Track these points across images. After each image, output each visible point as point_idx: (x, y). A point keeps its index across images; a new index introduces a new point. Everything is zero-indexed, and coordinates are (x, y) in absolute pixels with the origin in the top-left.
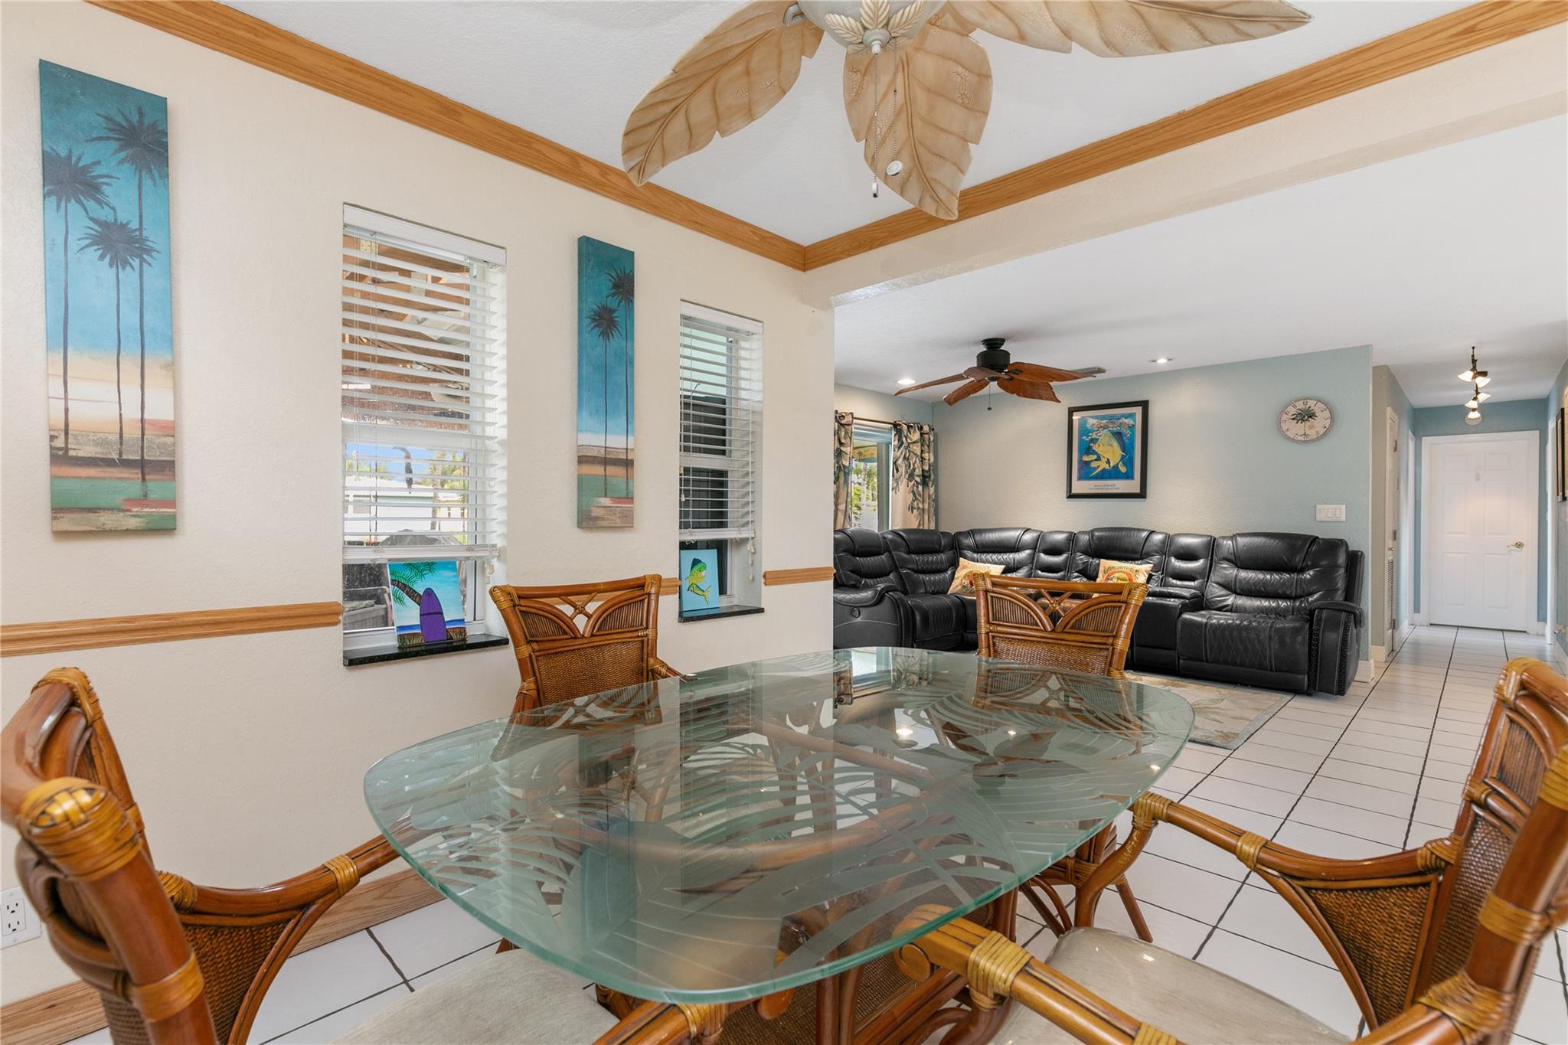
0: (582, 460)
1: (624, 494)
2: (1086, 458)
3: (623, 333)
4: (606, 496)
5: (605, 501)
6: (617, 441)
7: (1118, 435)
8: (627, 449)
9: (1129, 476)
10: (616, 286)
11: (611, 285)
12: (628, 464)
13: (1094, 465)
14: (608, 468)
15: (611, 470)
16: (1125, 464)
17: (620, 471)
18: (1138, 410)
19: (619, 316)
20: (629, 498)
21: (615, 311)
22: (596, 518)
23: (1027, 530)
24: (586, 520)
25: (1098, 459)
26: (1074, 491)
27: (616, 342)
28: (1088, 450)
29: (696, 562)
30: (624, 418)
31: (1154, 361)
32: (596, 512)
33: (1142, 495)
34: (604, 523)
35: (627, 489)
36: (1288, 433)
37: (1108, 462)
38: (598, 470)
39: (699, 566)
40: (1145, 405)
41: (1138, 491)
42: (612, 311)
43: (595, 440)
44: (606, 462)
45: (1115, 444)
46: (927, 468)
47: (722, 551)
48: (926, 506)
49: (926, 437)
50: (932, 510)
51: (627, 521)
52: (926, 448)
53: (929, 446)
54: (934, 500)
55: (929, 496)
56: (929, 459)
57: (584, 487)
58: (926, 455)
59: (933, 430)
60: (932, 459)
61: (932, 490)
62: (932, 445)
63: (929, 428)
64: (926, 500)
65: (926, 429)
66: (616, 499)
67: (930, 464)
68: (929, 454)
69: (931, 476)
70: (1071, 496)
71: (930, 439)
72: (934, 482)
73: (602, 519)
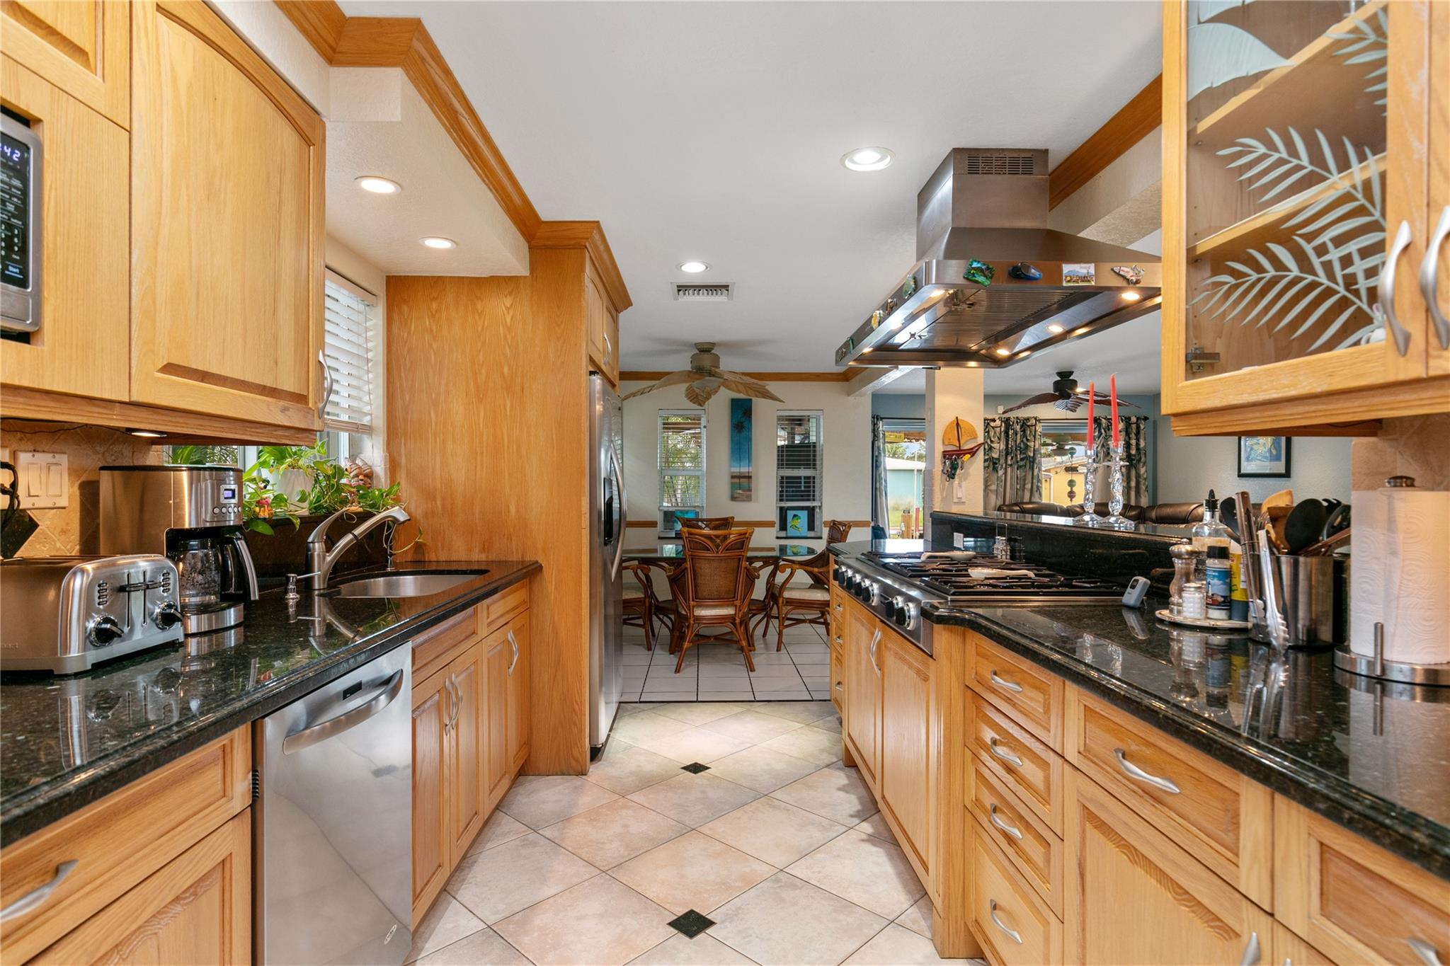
0: (733, 477)
2: (1250, 442)
3: (747, 430)
4: (740, 489)
5: (740, 491)
6: (744, 470)
9: (1278, 458)
12: (749, 477)
14: (741, 479)
16: (1275, 448)
17: (746, 480)
20: (750, 490)
22: (736, 497)
24: (733, 498)
27: (744, 433)
29: (795, 516)
30: (748, 460)
32: (736, 495)
33: (1287, 474)
38: (737, 480)
39: (797, 517)
41: (1283, 471)
42: (742, 423)
43: (736, 470)
44: (740, 477)
46: (1133, 452)
47: (811, 512)
48: (1133, 484)
49: (1134, 426)
50: (1143, 487)
51: (749, 499)
52: (1133, 436)
53: (1138, 434)
54: (1145, 479)
55: (1138, 476)
56: (1138, 444)
57: (733, 487)
58: (1133, 442)
59: (1146, 419)
60: (1142, 444)
61: (1142, 470)
62: (1142, 433)
63: (1138, 419)
64: (1134, 479)
65: (1134, 419)
66: (744, 491)
67: (1138, 449)
68: (1138, 439)
69: (1140, 458)
70: (1241, 475)
71: (1138, 428)
72: (1144, 463)
73: (739, 498)
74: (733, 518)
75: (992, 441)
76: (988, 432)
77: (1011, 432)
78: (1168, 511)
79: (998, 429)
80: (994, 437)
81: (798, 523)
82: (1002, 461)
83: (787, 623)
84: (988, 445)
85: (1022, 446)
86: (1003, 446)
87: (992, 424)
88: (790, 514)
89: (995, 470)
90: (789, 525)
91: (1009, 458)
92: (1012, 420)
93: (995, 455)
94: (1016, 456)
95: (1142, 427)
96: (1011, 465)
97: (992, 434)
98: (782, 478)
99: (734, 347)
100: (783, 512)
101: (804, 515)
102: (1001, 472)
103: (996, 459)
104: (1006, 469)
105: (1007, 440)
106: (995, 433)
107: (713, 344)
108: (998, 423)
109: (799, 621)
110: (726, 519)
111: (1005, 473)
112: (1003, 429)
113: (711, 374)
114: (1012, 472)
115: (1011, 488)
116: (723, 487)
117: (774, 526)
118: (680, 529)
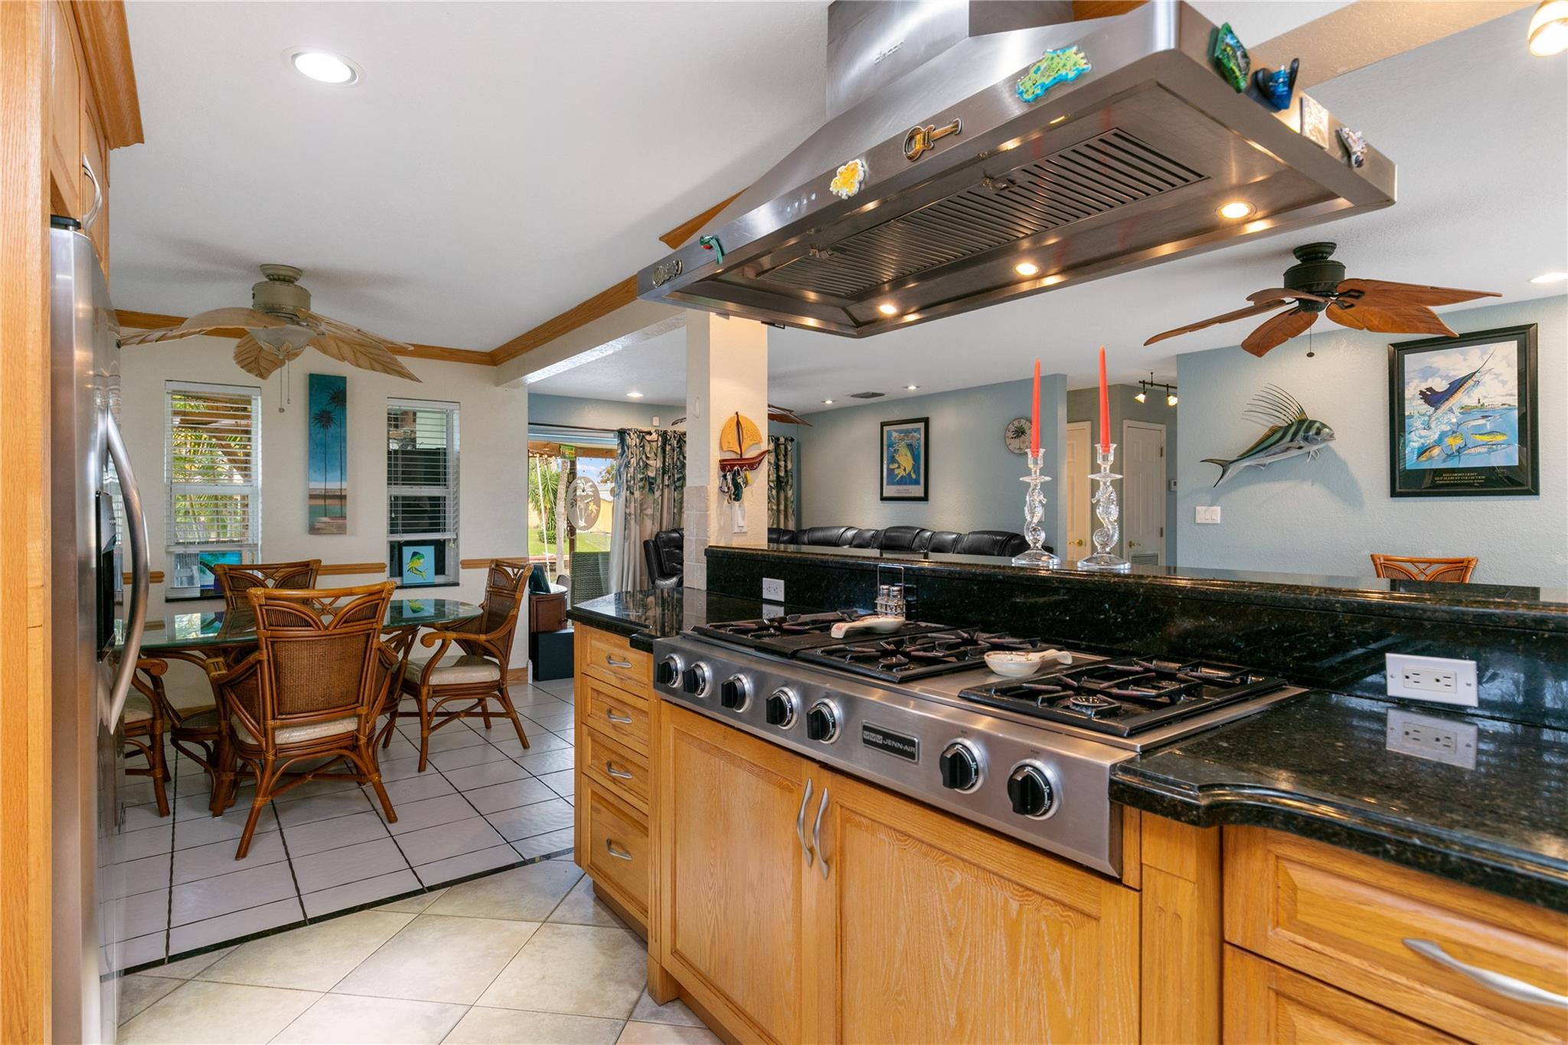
0: (312, 497)
1: (339, 515)
2: (892, 467)
3: (338, 423)
4: (326, 516)
5: (326, 519)
6: (333, 485)
7: (910, 446)
8: (341, 489)
9: (917, 482)
10: (333, 398)
11: (329, 398)
12: (342, 498)
13: (896, 471)
14: (327, 501)
15: (329, 502)
16: (915, 472)
17: (337, 502)
18: (921, 425)
19: (334, 415)
20: (343, 517)
21: (332, 412)
22: (319, 529)
23: (849, 528)
24: (313, 530)
25: (899, 467)
26: (884, 495)
27: (333, 430)
28: (892, 460)
29: (415, 554)
30: (339, 472)
31: (907, 387)
32: (318, 525)
33: (925, 498)
34: (327, 531)
35: (341, 512)
36: (1010, 447)
37: (905, 470)
38: (321, 502)
39: (418, 556)
40: (926, 421)
41: (922, 495)
42: (329, 413)
43: (318, 486)
44: (325, 497)
45: (909, 454)
46: (782, 474)
47: (440, 547)
48: (782, 507)
49: (782, 447)
50: (790, 511)
51: (341, 530)
52: (781, 457)
53: (786, 455)
54: (792, 502)
55: (786, 498)
56: (786, 466)
57: (313, 512)
58: (782, 463)
59: (792, 440)
60: (790, 466)
61: (790, 493)
62: (789, 454)
63: (786, 439)
64: (783, 502)
65: (782, 440)
66: (332, 518)
67: (786, 471)
68: (785, 461)
69: (788, 481)
70: (883, 499)
71: (786, 448)
72: (791, 486)
73: (323, 529)
74: (320, 561)
75: (647, 458)
76: (643, 447)
77: (668, 448)
78: (819, 535)
79: (654, 444)
80: (650, 453)
81: (418, 563)
82: (659, 480)
83: (436, 720)
84: (643, 462)
85: (678, 464)
86: (659, 464)
87: (648, 437)
88: (407, 552)
89: (652, 490)
90: (405, 568)
91: (666, 478)
92: (669, 434)
93: (652, 474)
94: (674, 475)
95: (789, 448)
96: (668, 486)
97: (648, 449)
98: (396, 498)
99: (334, 280)
100: (396, 549)
101: (429, 552)
102: (658, 494)
103: (653, 478)
104: (662, 490)
105: (664, 457)
106: (651, 448)
107: (299, 272)
108: (654, 436)
109: (451, 716)
110: (307, 564)
111: (662, 495)
112: (660, 444)
113: (293, 318)
114: (669, 493)
115: (669, 513)
116: (297, 514)
117: (384, 571)
118: (212, 583)
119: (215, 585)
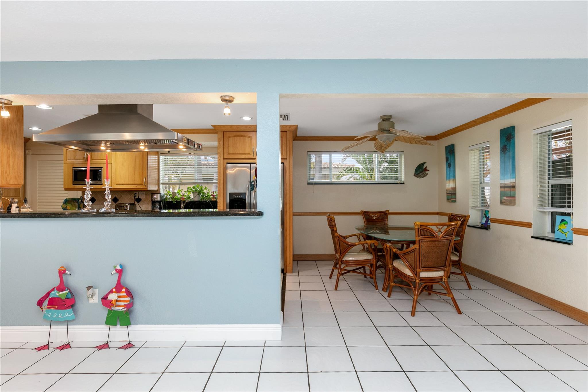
0: (501, 187)
1: (509, 196)
3: (509, 150)
4: (505, 196)
5: (505, 198)
6: (507, 181)
8: (510, 183)
10: (507, 139)
11: (506, 139)
12: (514, 187)
14: (505, 189)
15: (506, 189)
17: (512, 189)
19: (508, 147)
20: (514, 197)
21: (506, 146)
22: (503, 202)
24: (502, 203)
27: (507, 154)
29: (563, 221)
30: (514, 174)
32: (503, 201)
34: (505, 203)
35: (510, 194)
38: (503, 189)
39: (564, 222)
43: (503, 182)
44: (505, 187)
51: (513, 204)
57: (502, 194)
66: (508, 197)
73: (504, 202)
88: (559, 218)
90: (557, 228)
100: (553, 217)
116: (498, 195)
117: (531, 227)
118: (484, 222)
119: (485, 223)
